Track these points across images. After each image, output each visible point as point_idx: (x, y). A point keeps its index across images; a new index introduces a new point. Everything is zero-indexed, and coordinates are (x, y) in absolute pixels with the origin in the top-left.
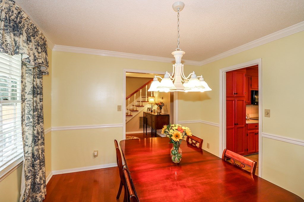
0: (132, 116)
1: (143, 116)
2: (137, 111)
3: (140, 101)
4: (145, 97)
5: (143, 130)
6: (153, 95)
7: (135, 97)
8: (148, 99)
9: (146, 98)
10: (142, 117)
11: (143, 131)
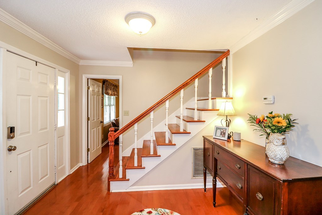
0: (175, 145)
1: (202, 147)
2: (185, 133)
3: (194, 109)
4: (208, 99)
5: (203, 180)
6: (227, 94)
7: (182, 99)
8: (213, 105)
9: (210, 101)
10: (199, 149)
11: (203, 184)
